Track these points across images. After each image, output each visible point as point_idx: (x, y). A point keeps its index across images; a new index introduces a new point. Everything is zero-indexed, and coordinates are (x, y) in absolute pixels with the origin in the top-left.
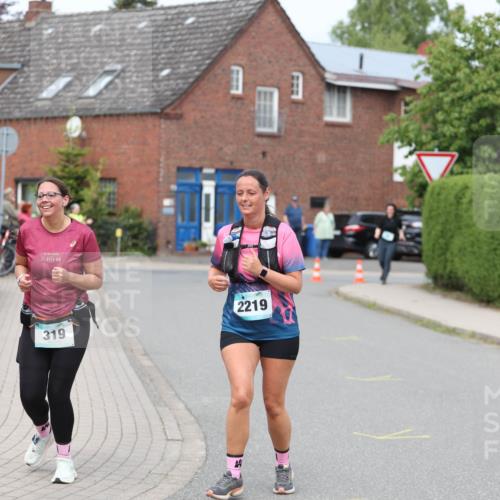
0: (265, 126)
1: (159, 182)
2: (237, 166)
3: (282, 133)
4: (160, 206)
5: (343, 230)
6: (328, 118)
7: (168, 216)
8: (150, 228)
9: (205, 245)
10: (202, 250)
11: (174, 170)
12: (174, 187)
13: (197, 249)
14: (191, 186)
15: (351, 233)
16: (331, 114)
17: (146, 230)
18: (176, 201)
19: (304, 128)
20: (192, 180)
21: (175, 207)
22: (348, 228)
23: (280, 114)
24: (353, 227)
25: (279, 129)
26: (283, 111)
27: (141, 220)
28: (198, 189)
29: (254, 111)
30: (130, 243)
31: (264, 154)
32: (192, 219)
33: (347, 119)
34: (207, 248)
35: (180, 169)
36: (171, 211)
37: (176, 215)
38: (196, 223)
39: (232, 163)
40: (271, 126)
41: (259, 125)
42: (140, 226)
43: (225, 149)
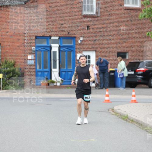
0: (88, 11)
1: (25, 46)
2: (72, 35)
3: (99, 15)
4: (26, 60)
5: (135, 71)
6: (126, 5)
7: (31, 65)
8: (20, 73)
9: (53, 82)
10: (51, 85)
11: (34, 38)
12: (34, 48)
13: (48, 84)
14: (44, 47)
15: (140, 73)
16: (129, 3)
17: (17, 74)
18: (35, 56)
19: (112, 11)
20: (45, 44)
21: (35, 60)
22: (138, 70)
23: (97, 3)
24: (142, 69)
25: (97, 12)
26: (99, 2)
27: (14, 68)
28: (49, 49)
29: (82, 2)
30: (8, 82)
31: (88, 27)
32: (45, 67)
33: (138, 5)
34: (55, 84)
35: (37, 37)
36: (33, 62)
37: (35, 64)
38: (48, 69)
39: (68, 33)
40: (92, 10)
41: (85, 11)
42: (13, 71)
43: (65, 25)
